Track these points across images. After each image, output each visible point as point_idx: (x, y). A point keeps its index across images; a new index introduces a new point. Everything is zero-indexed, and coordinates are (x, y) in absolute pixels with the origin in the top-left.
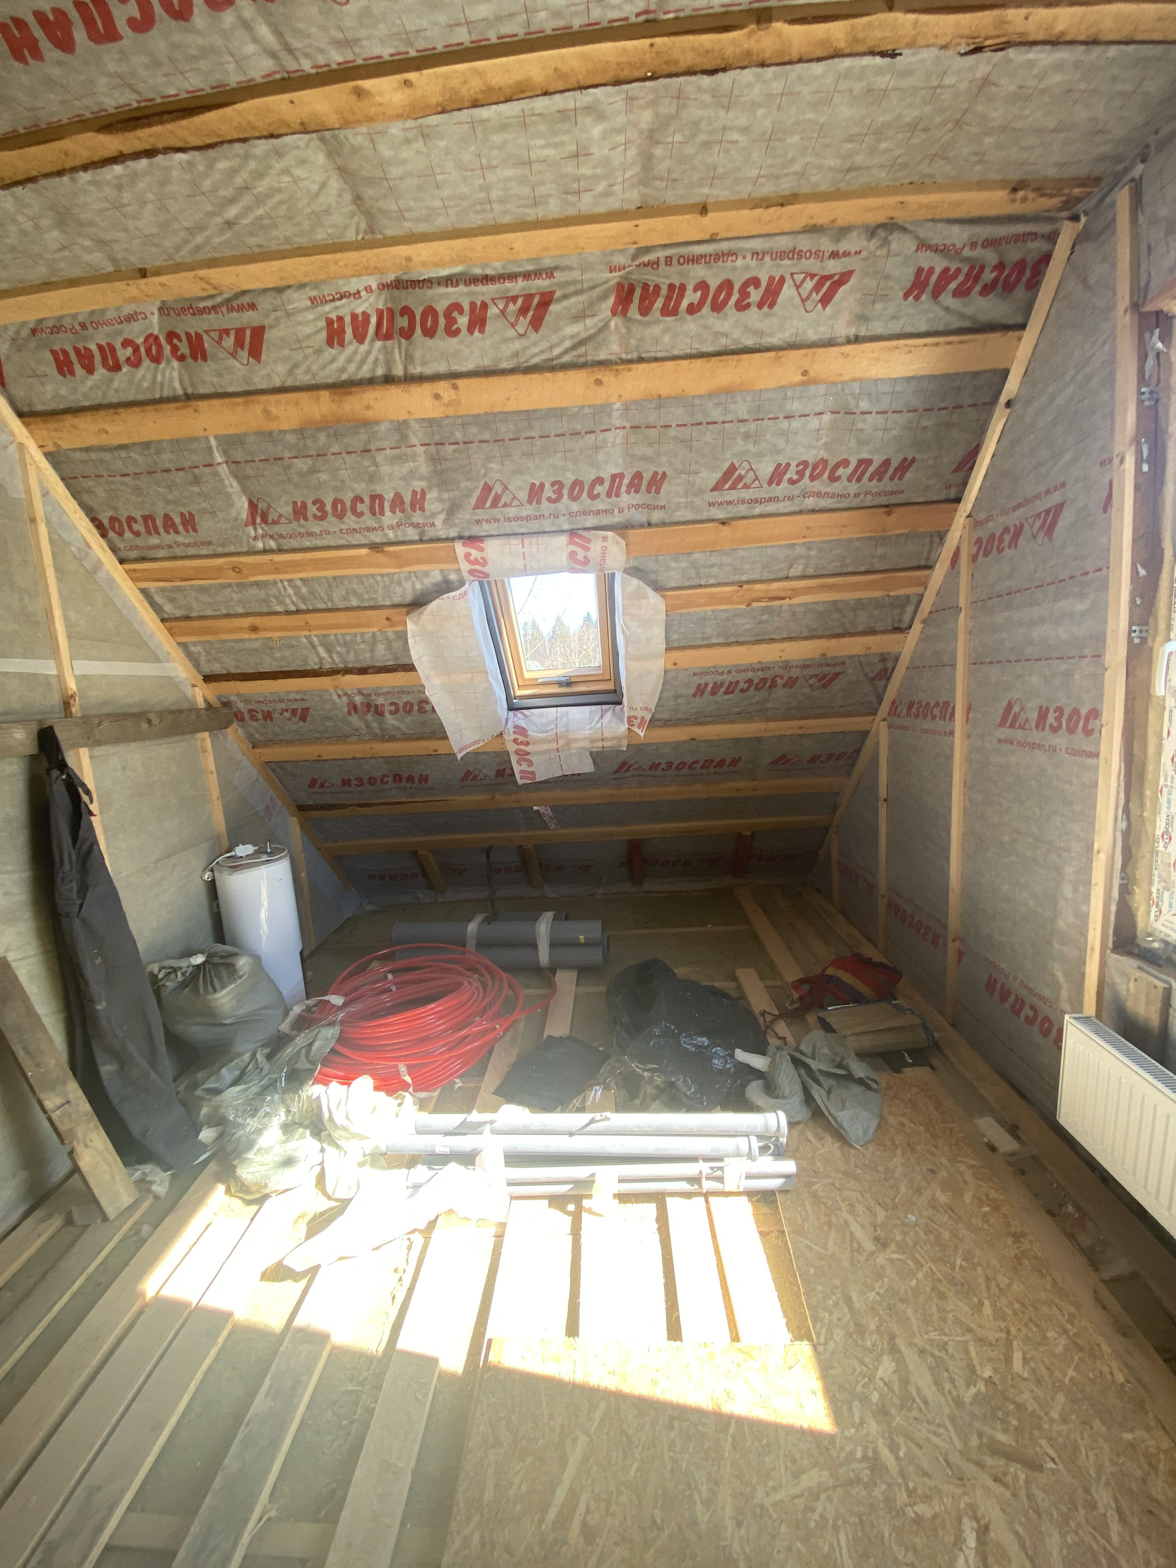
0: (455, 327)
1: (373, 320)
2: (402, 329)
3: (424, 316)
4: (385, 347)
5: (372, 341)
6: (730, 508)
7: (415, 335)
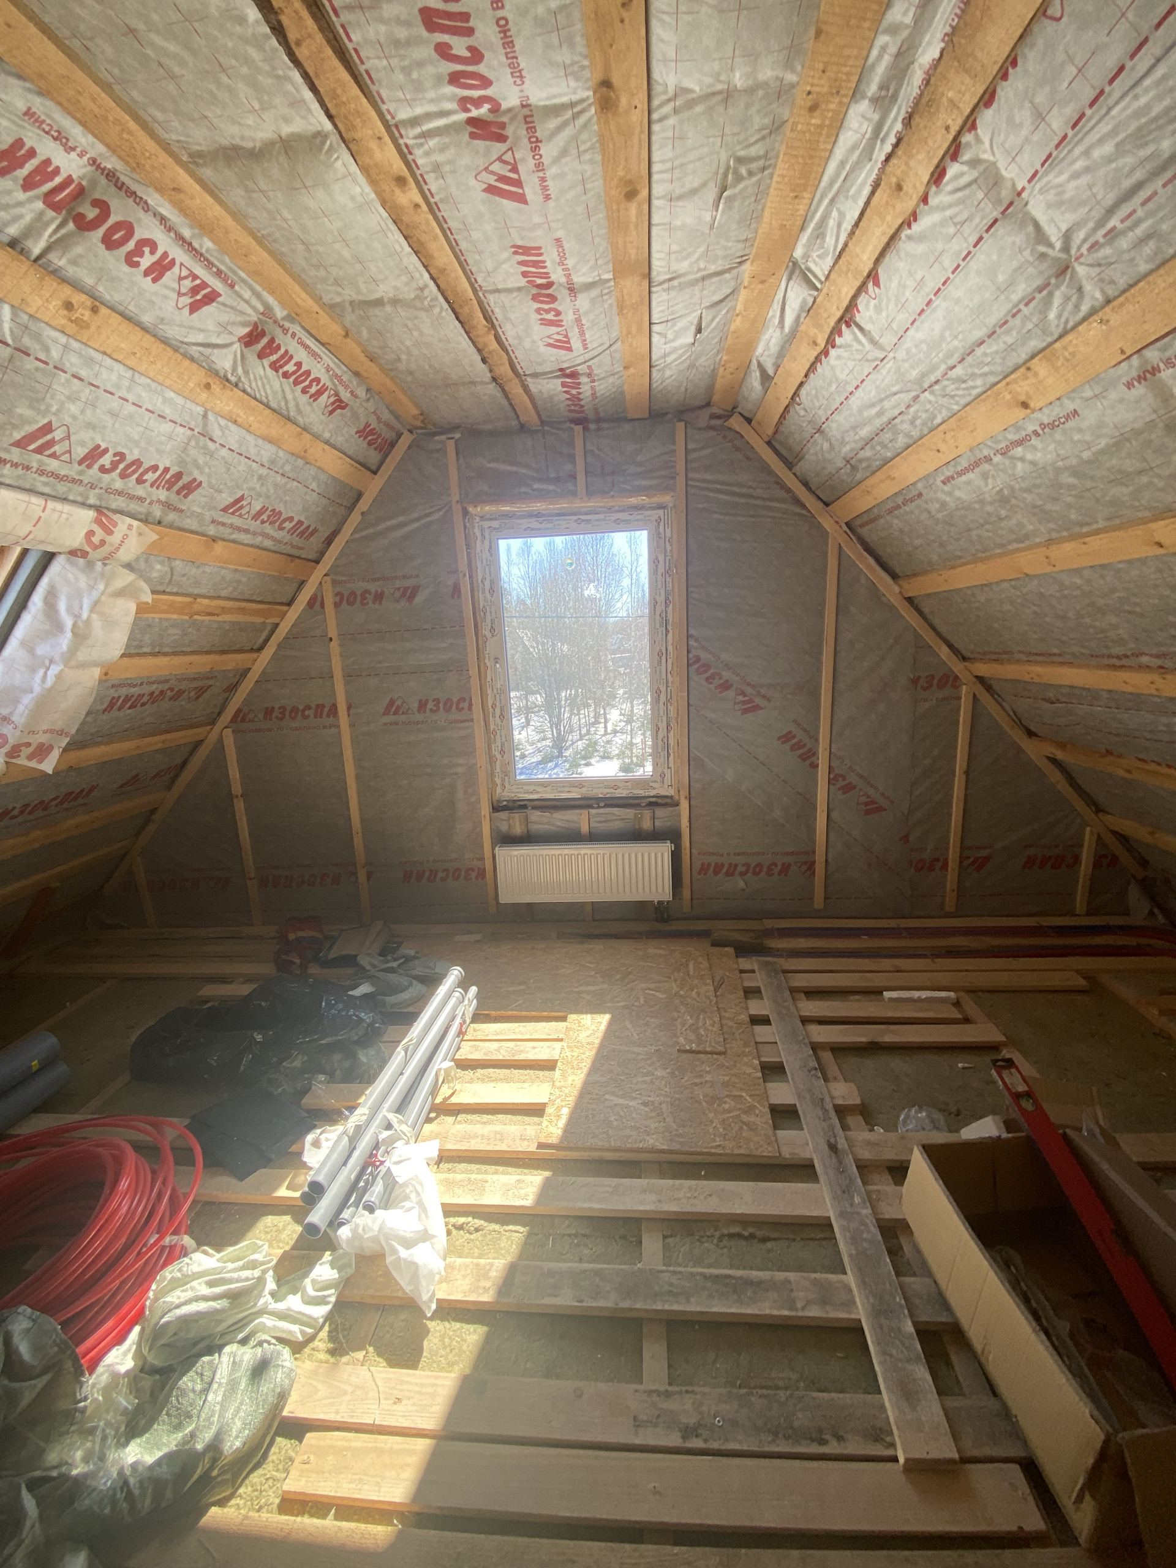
0: (135, 259)
1: (58, 180)
2: (82, 216)
3: (118, 226)
4: (41, 214)
5: (37, 197)
6: (221, 528)
7: (92, 233)
